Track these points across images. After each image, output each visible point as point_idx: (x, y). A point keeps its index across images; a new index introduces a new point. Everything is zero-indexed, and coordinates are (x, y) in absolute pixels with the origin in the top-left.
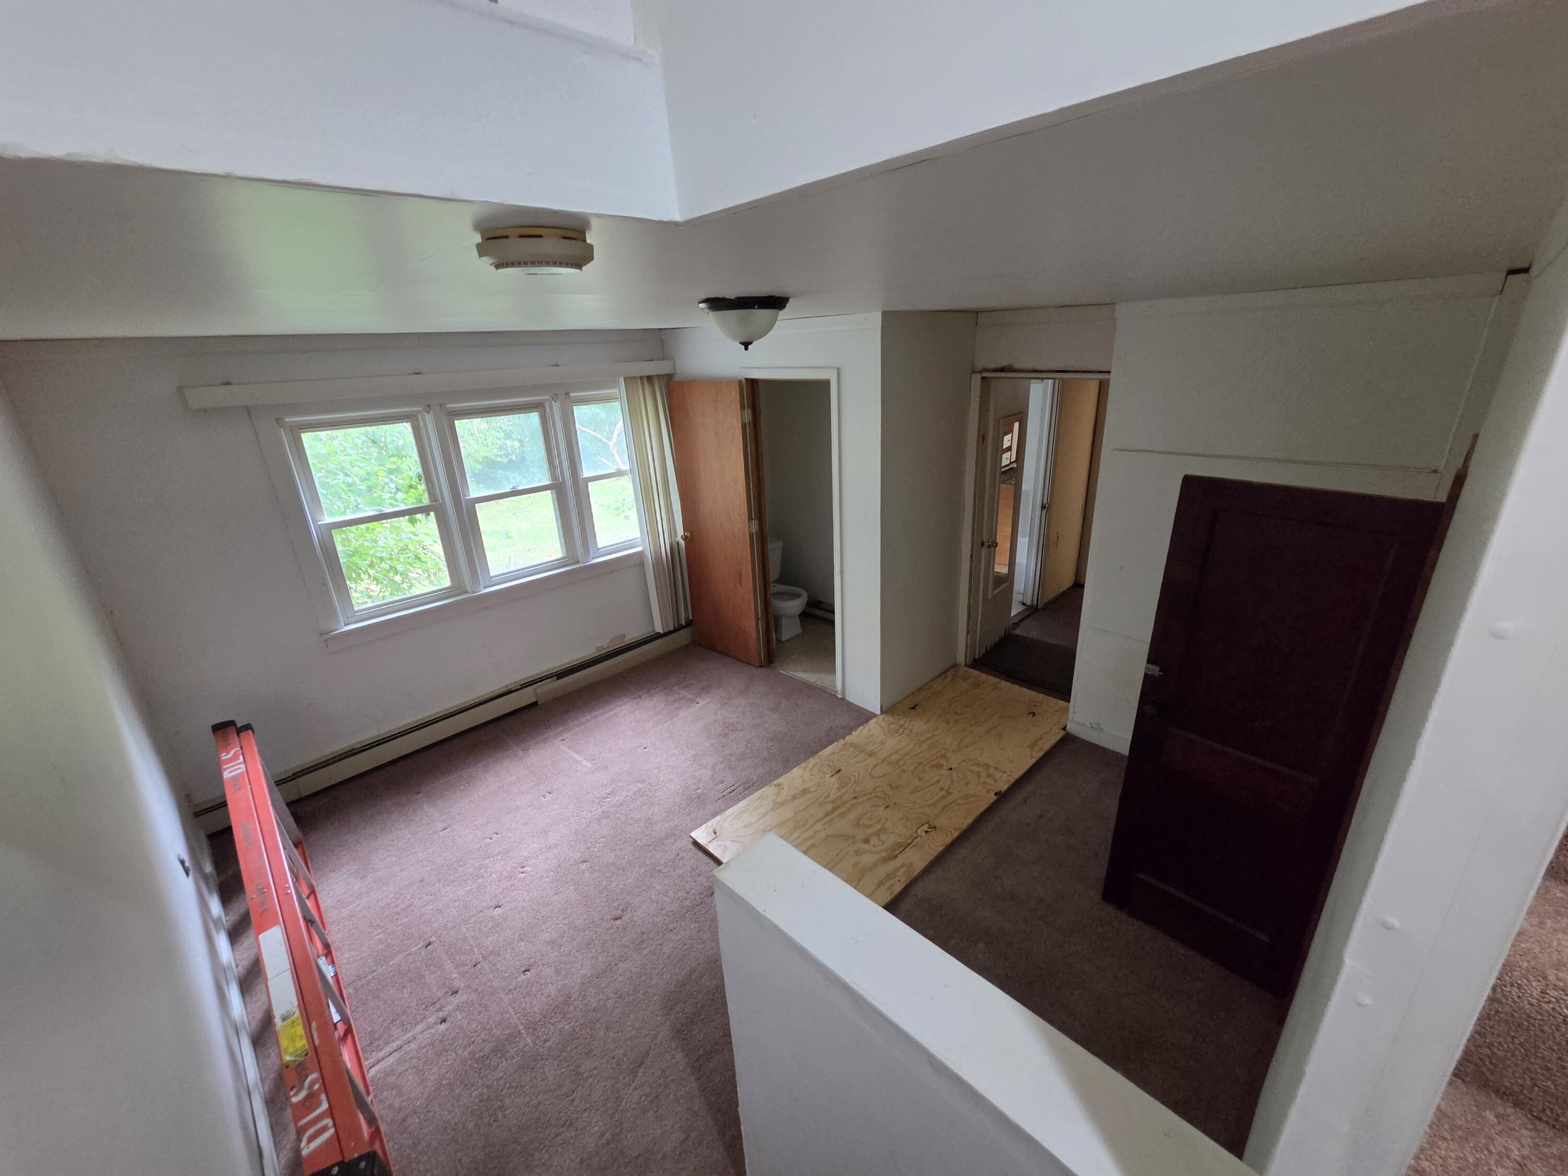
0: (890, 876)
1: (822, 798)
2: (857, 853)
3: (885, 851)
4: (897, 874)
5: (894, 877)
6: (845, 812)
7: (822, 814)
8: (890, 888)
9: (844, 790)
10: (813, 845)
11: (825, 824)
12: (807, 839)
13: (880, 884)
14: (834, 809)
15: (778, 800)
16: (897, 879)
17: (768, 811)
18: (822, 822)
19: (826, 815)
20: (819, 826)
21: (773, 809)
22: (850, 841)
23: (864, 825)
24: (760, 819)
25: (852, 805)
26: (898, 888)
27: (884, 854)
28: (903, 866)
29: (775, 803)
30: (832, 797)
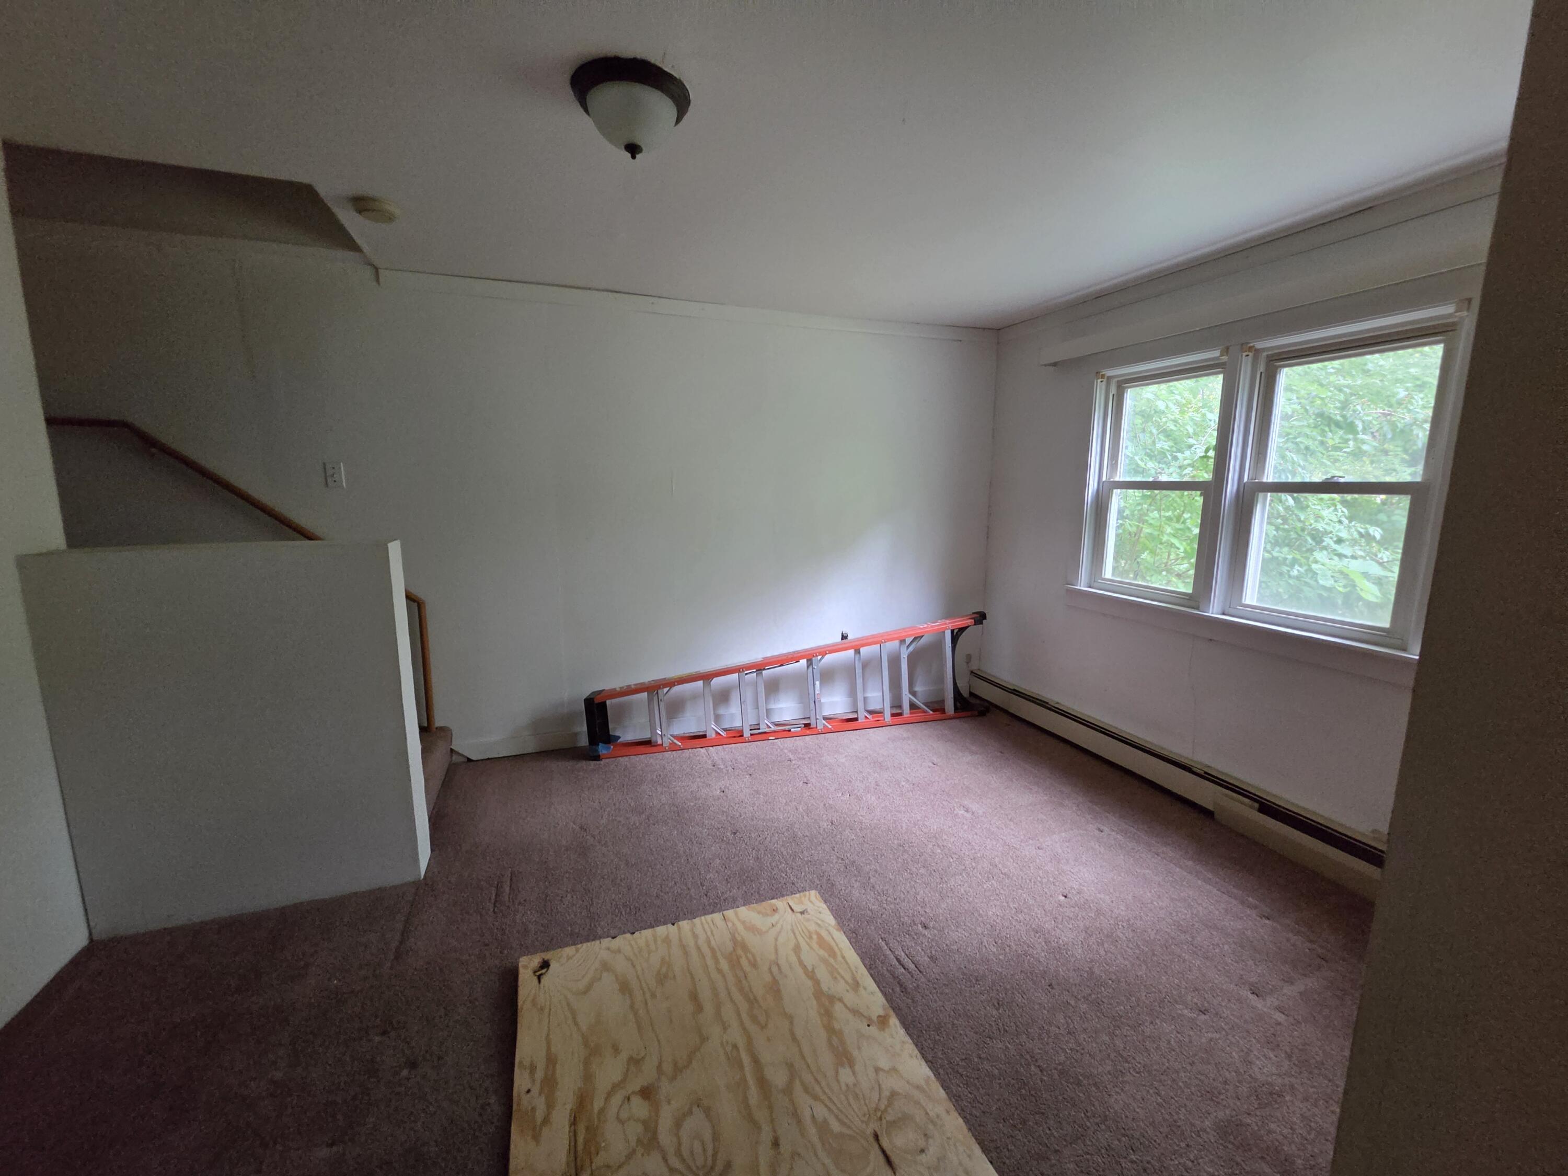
0: (550, 1084)
1: (808, 1078)
2: (635, 1062)
3: (602, 1111)
4: (543, 1099)
5: (542, 1089)
6: (745, 1100)
7: (766, 1057)
8: (533, 1069)
9: (812, 1131)
10: (699, 1008)
11: (735, 1047)
12: (718, 1007)
13: (551, 1061)
14: (763, 1083)
15: (838, 1007)
16: (535, 1090)
17: (817, 982)
18: (741, 1045)
19: (756, 1061)
20: (735, 1035)
21: (819, 993)
22: (668, 1068)
23: (690, 1112)
24: (804, 967)
25: (756, 1126)
26: (521, 1080)
27: (598, 1104)
28: (546, 1121)
29: (832, 999)
30: (803, 1101)
